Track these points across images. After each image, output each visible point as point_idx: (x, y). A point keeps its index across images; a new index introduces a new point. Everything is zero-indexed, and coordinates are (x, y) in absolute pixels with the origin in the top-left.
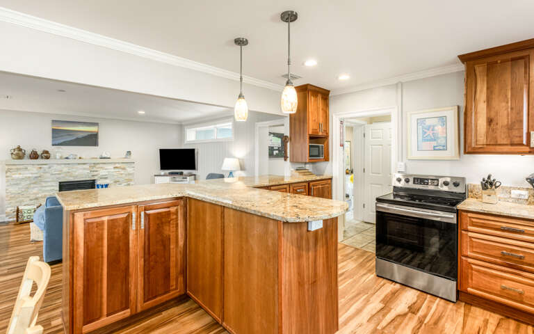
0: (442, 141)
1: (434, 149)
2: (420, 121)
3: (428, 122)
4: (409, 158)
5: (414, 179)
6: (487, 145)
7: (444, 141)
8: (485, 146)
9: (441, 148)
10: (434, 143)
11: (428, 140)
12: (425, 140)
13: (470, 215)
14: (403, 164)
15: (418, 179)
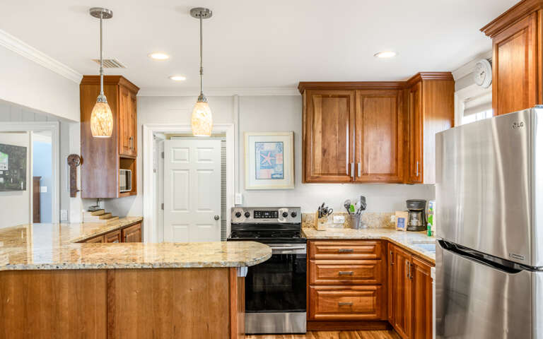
0: (279, 169)
1: (273, 178)
2: (259, 145)
3: (267, 147)
4: (247, 188)
5: (255, 212)
6: (322, 174)
7: (281, 170)
8: (320, 176)
9: (278, 176)
10: (272, 171)
11: (265, 168)
12: (263, 167)
13: (316, 243)
14: (240, 195)
15: (258, 212)
